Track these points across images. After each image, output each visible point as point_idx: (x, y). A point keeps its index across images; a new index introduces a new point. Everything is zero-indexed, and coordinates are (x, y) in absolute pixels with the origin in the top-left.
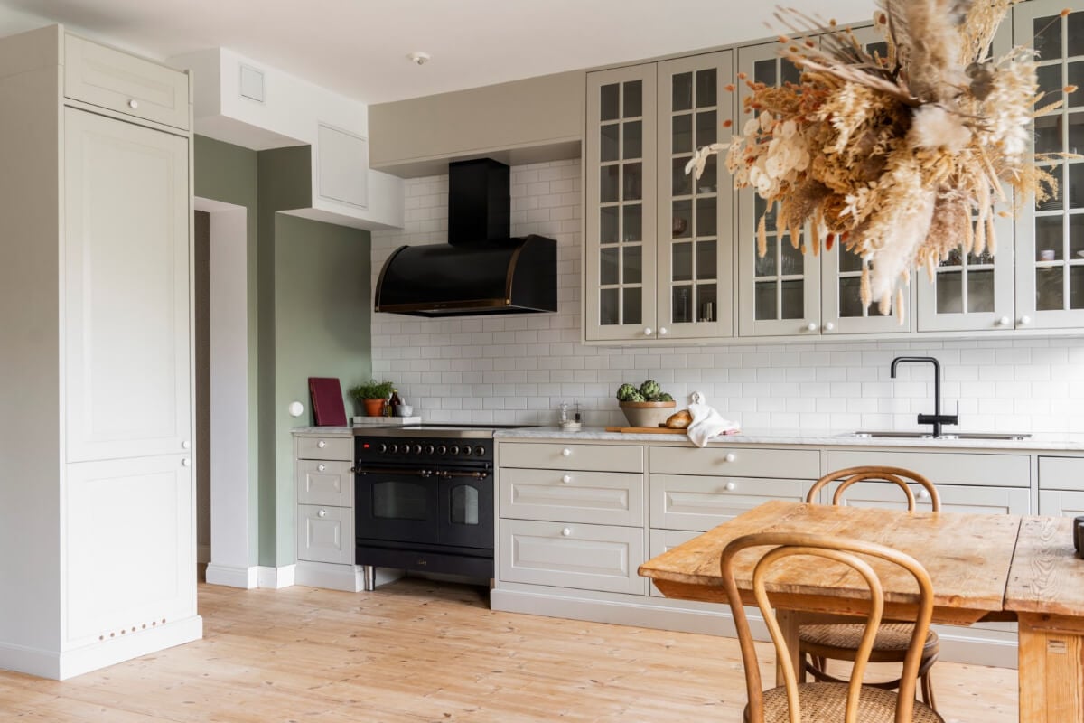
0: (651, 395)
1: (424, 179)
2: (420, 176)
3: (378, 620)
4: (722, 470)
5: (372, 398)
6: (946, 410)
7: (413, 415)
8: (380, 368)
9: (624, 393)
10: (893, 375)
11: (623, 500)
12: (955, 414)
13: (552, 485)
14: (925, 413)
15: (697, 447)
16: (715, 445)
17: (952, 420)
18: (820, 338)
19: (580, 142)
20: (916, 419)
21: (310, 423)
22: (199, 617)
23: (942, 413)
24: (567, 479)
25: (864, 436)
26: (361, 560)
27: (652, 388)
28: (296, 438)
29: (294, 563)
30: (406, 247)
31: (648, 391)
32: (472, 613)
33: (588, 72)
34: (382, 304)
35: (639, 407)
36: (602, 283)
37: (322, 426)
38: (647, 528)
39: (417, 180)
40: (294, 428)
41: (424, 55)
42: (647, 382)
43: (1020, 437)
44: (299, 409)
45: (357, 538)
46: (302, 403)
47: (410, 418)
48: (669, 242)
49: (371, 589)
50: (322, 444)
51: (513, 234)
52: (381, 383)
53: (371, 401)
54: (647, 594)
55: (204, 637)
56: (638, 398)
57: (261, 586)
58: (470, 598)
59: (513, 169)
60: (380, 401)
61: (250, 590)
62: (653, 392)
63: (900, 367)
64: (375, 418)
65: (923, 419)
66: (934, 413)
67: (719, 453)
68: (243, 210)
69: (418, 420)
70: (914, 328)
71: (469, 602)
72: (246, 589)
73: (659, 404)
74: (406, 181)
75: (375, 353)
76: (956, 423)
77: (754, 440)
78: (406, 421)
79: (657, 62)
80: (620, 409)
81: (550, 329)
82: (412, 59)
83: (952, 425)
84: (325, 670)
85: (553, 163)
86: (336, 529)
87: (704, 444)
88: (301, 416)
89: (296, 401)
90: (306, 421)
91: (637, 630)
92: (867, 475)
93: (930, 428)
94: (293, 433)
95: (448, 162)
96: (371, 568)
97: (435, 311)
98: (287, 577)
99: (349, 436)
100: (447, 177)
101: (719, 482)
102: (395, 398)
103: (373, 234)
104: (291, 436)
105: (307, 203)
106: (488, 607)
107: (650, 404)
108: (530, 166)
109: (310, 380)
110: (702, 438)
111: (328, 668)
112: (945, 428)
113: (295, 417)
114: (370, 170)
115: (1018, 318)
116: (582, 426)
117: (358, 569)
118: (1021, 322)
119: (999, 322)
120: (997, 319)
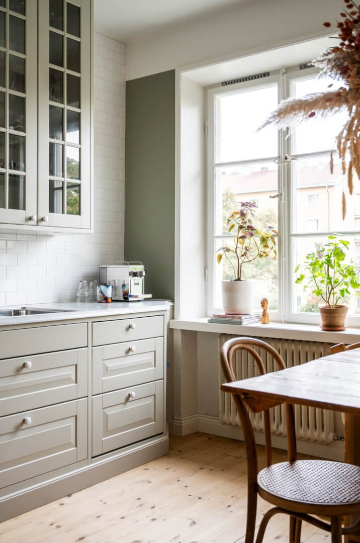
115: (40, 217)
118: (42, 220)
119: (30, 219)
120: (29, 215)
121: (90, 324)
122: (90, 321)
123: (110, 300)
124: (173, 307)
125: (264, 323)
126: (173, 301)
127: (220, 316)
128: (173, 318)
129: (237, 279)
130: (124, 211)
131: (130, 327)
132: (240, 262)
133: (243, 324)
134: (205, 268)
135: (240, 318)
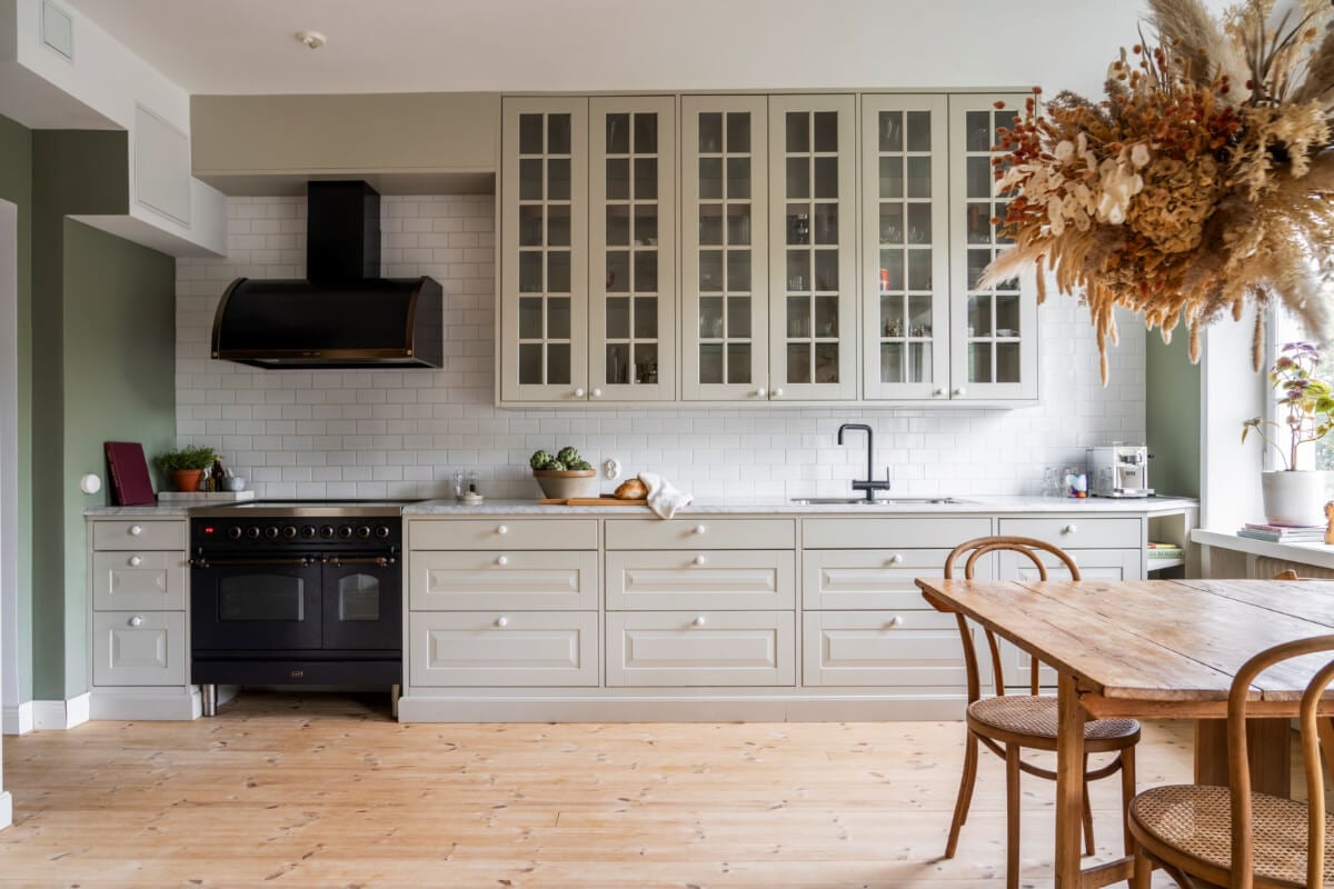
0: (572, 464)
1: (256, 200)
2: (252, 195)
3: (266, 756)
4: (691, 542)
5: (189, 468)
6: (878, 476)
7: (244, 490)
8: (188, 431)
9: (542, 460)
10: (840, 443)
11: (572, 581)
12: (885, 479)
13: (483, 568)
14: (859, 478)
15: (661, 519)
16: (681, 516)
17: (884, 486)
18: (767, 404)
19: (493, 175)
20: (850, 485)
21: (106, 501)
22: (7, 793)
23: (874, 479)
24: (504, 560)
25: (804, 502)
26: (199, 678)
27: (573, 455)
28: (90, 524)
29: (87, 691)
30: (245, 279)
31: (569, 459)
32: (375, 729)
33: (503, 96)
34: (222, 348)
35: (562, 476)
36: (521, 337)
37: (127, 505)
38: (602, 612)
39: (248, 199)
40: (87, 510)
41: (319, 36)
42: (566, 449)
43: (949, 501)
44: (94, 484)
45: (194, 649)
46: (99, 476)
47: (243, 493)
48: (601, 295)
49: (212, 713)
50: (137, 530)
51: (383, 275)
52: (198, 449)
53: (185, 472)
54: (602, 684)
55: (16, 822)
56: (560, 467)
57: (38, 727)
58: (356, 710)
59: (384, 199)
60: (198, 472)
61: (25, 736)
62: (574, 459)
63: (846, 433)
64: (192, 494)
65: (857, 486)
66: (866, 479)
67: (689, 525)
68: (12, 208)
69: (249, 495)
70: (860, 397)
71: (364, 717)
72: (17, 736)
73: (581, 472)
74: (231, 199)
75: (181, 413)
76: (887, 488)
77: (725, 510)
78: (241, 496)
79: (589, 96)
80: (535, 479)
81: (433, 388)
82: (302, 39)
83: (883, 491)
84: (262, 844)
85: (437, 198)
86: (160, 641)
87: (672, 516)
88: (96, 493)
89: (89, 473)
90: (102, 500)
91: (596, 727)
92: (995, 546)
93: (862, 494)
94: (86, 516)
95: (307, 180)
96: (212, 687)
97: (276, 361)
98: (79, 711)
99: (183, 518)
100: (305, 199)
101: (690, 556)
102: (217, 468)
103: (179, 261)
104: (82, 519)
105: (123, 208)
106: (395, 719)
107: (573, 472)
108: (407, 198)
109: (108, 446)
110: (668, 509)
111: (265, 840)
112: (877, 494)
113: (88, 494)
114: (193, 179)
115: (954, 389)
116: (485, 499)
117: (193, 689)
118: (957, 393)
119: (939, 393)
120: (936, 389)
121: (995, 521)
122: (995, 518)
123: (1083, 495)
124: (1199, 509)
125: (1328, 543)
126: (1198, 501)
127: (1261, 528)
128: (1198, 526)
129: (1290, 467)
130: (1145, 367)
131: (1067, 531)
132: (1296, 441)
133: (1281, 540)
134: (1264, 450)
135: (1279, 531)
